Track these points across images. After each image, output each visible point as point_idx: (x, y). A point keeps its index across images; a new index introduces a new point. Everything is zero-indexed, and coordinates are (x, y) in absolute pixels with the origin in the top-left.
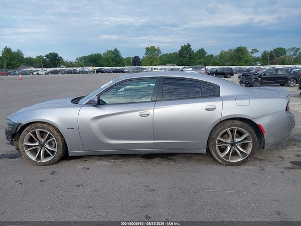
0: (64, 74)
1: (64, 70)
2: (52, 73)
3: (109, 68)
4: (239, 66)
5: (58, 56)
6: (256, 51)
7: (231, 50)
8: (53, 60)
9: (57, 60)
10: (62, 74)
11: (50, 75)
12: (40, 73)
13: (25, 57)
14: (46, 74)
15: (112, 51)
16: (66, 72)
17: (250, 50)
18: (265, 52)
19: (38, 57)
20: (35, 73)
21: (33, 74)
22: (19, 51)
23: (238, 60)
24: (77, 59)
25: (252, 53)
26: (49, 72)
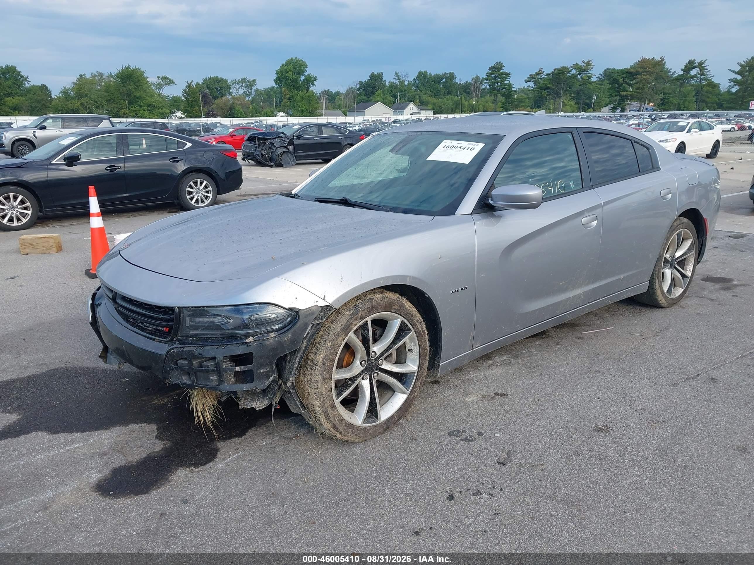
4: (134, 117)
6: (167, 81)
7: (101, 75)
17: (152, 79)
18: (189, 86)
23: (130, 103)
25: (159, 86)
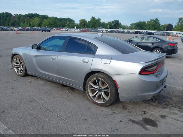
0: (117, 33)
1: (118, 31)
2: (110, 32)
3: (145, 31)
5: (119, 22)
8: (115, 24)
9: (118, 24)
10: (115, 33)
11: (109, 33)
12: (104, 31)
13: (101, 22)
14: (107, 32)
15: (153, 20)
16: (118, 32)
19: (109, 22)
20: (101, 31)
21: (100, 32)
22: (99, 18)
24: (130, 25)
26: (109, 31)
